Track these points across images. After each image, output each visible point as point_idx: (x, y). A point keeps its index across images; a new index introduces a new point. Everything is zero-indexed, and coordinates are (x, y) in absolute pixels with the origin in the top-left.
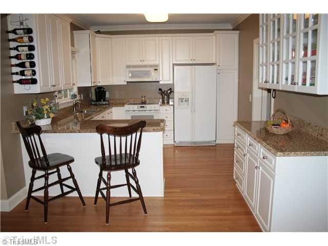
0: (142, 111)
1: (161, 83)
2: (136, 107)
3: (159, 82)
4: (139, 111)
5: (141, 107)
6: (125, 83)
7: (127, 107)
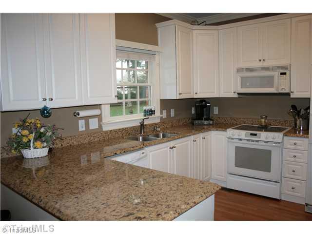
0: (253, 141)
1: (292, 96)
2: (243, 134)
3: (288, 94)
4: (248, 140)
5: (251, 134)
6: (236, 96)
7: (231, 132)
